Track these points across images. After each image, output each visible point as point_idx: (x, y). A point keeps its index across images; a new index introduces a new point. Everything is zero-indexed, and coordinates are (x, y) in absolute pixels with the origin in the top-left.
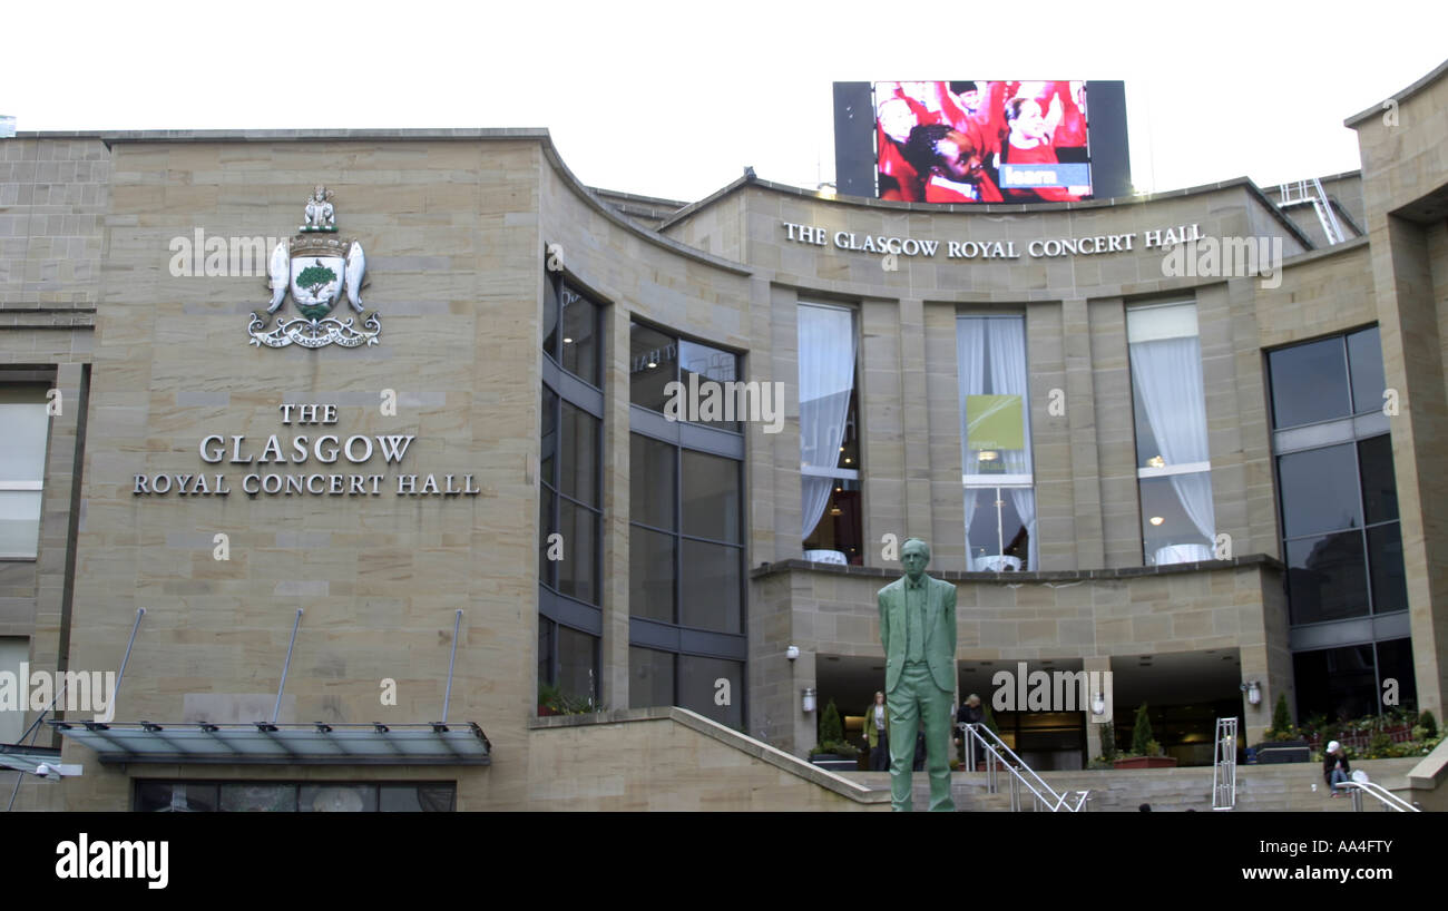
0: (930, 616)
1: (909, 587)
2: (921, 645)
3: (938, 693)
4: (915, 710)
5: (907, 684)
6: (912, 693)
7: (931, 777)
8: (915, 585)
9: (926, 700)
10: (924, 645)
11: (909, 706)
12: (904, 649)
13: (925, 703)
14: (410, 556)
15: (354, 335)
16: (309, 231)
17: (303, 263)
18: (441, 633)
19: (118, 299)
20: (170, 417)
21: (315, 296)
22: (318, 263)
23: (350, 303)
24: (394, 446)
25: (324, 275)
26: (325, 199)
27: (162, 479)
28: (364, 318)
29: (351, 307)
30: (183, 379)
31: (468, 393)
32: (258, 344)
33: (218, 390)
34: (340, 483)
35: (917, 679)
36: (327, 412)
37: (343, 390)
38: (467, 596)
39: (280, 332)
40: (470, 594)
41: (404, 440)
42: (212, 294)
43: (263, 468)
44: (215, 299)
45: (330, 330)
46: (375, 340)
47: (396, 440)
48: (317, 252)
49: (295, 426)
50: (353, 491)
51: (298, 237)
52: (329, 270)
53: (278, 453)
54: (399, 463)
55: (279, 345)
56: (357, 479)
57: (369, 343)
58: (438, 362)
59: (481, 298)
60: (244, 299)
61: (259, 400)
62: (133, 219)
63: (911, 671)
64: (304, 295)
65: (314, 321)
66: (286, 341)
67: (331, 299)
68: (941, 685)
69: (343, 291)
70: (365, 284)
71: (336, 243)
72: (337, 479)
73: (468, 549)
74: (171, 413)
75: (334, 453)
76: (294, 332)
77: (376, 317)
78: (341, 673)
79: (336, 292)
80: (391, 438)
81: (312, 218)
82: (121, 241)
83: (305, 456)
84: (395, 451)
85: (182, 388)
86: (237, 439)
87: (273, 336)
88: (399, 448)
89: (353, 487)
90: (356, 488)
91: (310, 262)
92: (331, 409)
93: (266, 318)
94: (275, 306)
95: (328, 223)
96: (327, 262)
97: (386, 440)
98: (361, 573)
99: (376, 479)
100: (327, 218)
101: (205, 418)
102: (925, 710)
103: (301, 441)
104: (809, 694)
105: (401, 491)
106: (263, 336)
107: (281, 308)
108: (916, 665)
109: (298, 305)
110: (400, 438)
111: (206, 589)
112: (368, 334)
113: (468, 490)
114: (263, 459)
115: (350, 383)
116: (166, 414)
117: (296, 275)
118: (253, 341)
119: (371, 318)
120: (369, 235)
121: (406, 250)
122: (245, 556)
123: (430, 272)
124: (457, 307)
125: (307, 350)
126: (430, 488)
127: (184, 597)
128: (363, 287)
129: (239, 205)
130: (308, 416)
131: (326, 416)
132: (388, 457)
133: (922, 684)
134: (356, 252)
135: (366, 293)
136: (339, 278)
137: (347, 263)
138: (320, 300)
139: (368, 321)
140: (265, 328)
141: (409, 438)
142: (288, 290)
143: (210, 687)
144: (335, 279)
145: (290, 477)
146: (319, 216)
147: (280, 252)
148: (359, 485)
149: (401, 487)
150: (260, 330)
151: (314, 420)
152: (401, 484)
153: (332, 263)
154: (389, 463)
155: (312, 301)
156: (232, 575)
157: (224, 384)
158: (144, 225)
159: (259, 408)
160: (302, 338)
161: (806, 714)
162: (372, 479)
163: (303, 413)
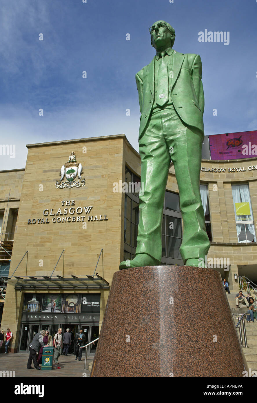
1: (158, 58)
2: (167, 92)
3: (185, 129)
5: (155, 126)
8: (163, 54)
10: (169, 92)
12: (152, 100)
14: (91, 236)
15: (79, 184)
16: (69, 162)
17: (68, 169)
18: (98, 255)
19: (27, 180)
20: (37, 206)
21: (70, 176)
22: (71, 168)
23: (78, 177)
24: (88, 209)
25: (72, 171)
26: (73, 155)
27: (34, 220)
28: (81, 180)
29: (79, 178)
30: (41, 197)
31: (106, 196)
32: (58, 188)
33: (48, 199)
34: (74, 219)
36: (72, 202)
37: (76, 197)
38: (104, 245)
39: (62, 185)
40: (105, 244)
41: (90, 208)
42: (48, 178)
43: (57, 216)
44: (48, 179)
45: (74, 183)
46: (84, 185)
47: (88, 208)
48: (71, 166)
49: (65, 206)
50: (77, 220)
51: (67, 163)
52: (74, 170)
53: (61, 212)
54: (89, 213)
55: (62, 188)
56: (79, 218)
57: (83, 186)
58: (98, 189)
59: (109, 174)
60: (55, 178)
61: (57, 200)
62: (32, 163)
63: (158, 115)
64: (68, 176)
65: (70, 182)
66: (64, 187)
67: (74, 176)
69: (77, 174)
70: (82, 173)
71: (75, 164)
72: (74, 218)
73: (105, 233)
74: (38, 205)
75: (73, 211)
76: (66, 184)
77: (85, 180)
78: (73, 265)
79: (75, 175)
80: (87, 207)
81: (70, 159)
82: (29, 168)
83: (67, 213)
84: (88, 210)
85: (40, 199)
86: (51, 210)
87: (61, 186)
88: (89, 210)
89: (77, 219)
90: (78, 220)
91: (69, 169)
92: (73, 201)
93: (59, 182)
94: (61, 179)
95: (74, 159)
96: (73, 168)
97: (86, 208)
98: (79, 240)
99: (83, 217)
100: (74, 158)
101: (45, 205)
103: (66, 209)
105: (89, 220)
106: (58, 186)
107: (63, 179)
108: (162, 108)
109: (67, 178)
110: (89, 207)
111: (43, 245)
112: (82, 184)
113: (105, 219)
114: (57, 214)
115: (78, 195)
116: (36, 205)
117: (66, 171)
118: (56, 187)
119: (83, 180)
120: (83, 162)
121: (92, 164)
122: (52, 237)
123: (97, 169)
124: (103, 176)
125: (69, 189)
126: (96, 219)
127: (37, 248)
128: (81, 174)
129: (54, 158)
130: (68, 204)
131: (72, 203)
132: (86, 212)
134: (80, 166)
135: (83, 175)
136: (76, 171)
137: (78, 168)
138: (71, 177)
139: (83, 181)
140: (59, 184)
141: (91, 207)
142: (65, 176)
143: (42, 270)
144: (75, 172)
145: (63, 218)
146: (72, 158)
147: (63, 167)
148: (79, 219)
149: (89, 219)
150: (58, 185)
151: (69, 204)
152: (89, 218)
153: (75, 168)
154: (87, 213)
155: (70, 177)
156: (49, 242)
157: (49, 197)
158: (34, 164)
159: (57, 202)
160: (67, 186)
162: (82, 217)
163: (67, 203)
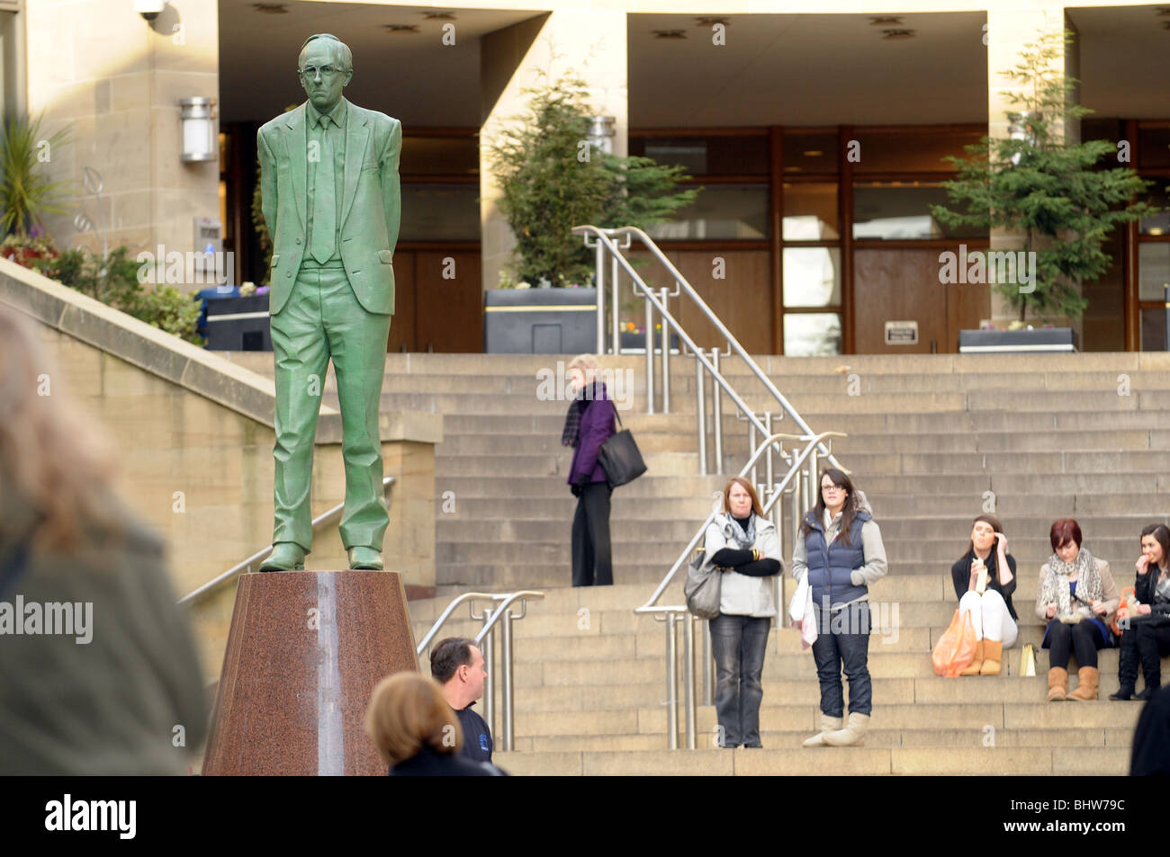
0: (351, 178)
1: (313, 124)
2: (333, 231)
3: (362, 316)
4: (321, 344)
5: (306, 300)
6: (316, 317)
7: (347, 464)
8: (325, 120)
9: (336, 329)
10: (338, 231)
11: (309, 339)
12: (302, 238)
13: (338, 334)
35: (324, 292)
63: (314, 277)
68: (366, 302)
102: (337, 345)
104: (197, 112)
108: (322, 266)
133: (329, 302)
161: (190, 166)
